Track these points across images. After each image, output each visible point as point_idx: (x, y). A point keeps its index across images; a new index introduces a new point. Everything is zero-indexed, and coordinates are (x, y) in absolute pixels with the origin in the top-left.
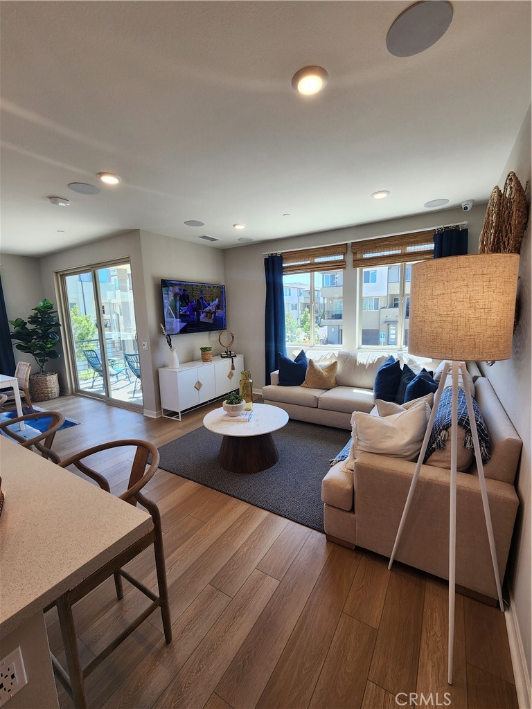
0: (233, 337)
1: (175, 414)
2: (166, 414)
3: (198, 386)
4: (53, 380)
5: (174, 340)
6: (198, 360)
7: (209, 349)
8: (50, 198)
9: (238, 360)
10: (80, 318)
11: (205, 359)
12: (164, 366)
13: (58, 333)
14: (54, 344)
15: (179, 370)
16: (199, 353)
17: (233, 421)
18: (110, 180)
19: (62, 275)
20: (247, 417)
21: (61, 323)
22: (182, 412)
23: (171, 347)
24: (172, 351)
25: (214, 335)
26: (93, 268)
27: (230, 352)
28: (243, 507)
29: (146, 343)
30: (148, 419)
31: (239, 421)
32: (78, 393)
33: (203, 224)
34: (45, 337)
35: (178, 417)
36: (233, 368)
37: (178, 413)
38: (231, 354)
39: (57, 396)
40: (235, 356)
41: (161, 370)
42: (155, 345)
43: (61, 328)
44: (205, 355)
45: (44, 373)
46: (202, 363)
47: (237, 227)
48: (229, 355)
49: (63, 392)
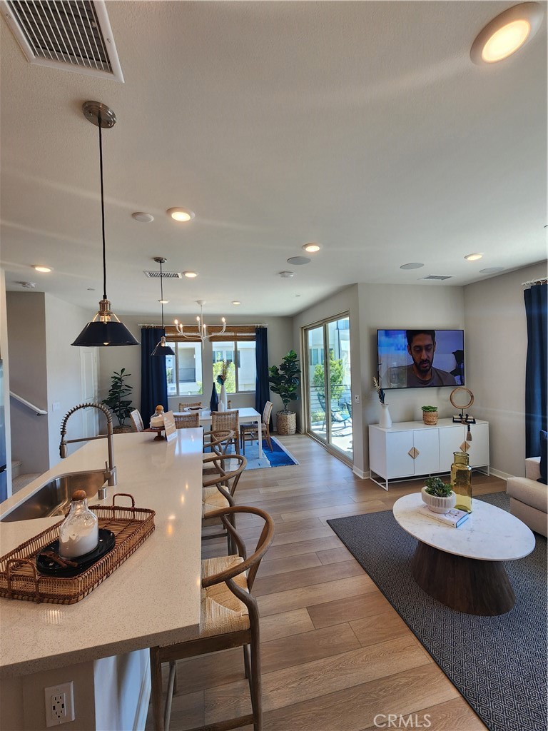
0: (472, 396)
1: (381, 480)
2: (376, 477)
3: (414, 453)
4: (291, 418)
5: (387, 395)
6: (418, 420)
7: (434, 409)
8: (280, 273)
9: (479, 429)
10: (334, 362)
11: (427, 421)
12: (376, 423)
13: (299, 378)
14: (295, 388)
15: (390, 430)
16: (420, 413)
17: (434, 518)
18: (312, 249)
19: (306, 330)
20: (455, 520)
21: (301, 370)
22: (389, 480)
23: (383, 402)
24: (384, 407)
25: (445, 393)
26: (324, 323)
27: (467, 416)
28: (420, 657)
29: (358, 396)
30: (356, 477)
31: (442, 521)
32: (309, 433)
33: (423, 265)
34: (289, 381)
35: (385, 485)
36: (469, 438)
37: (385, 481)
38: (467, 419)
39: (294, 433)
40: (474, 422)
41: (372, 428)
42: (366, 399)
43: (302, 374)
44: (428, 417)
45: (287, 411)
46: (423, 425)
47: (469, 259)
48: (465, 420)
49: (298, 431)
